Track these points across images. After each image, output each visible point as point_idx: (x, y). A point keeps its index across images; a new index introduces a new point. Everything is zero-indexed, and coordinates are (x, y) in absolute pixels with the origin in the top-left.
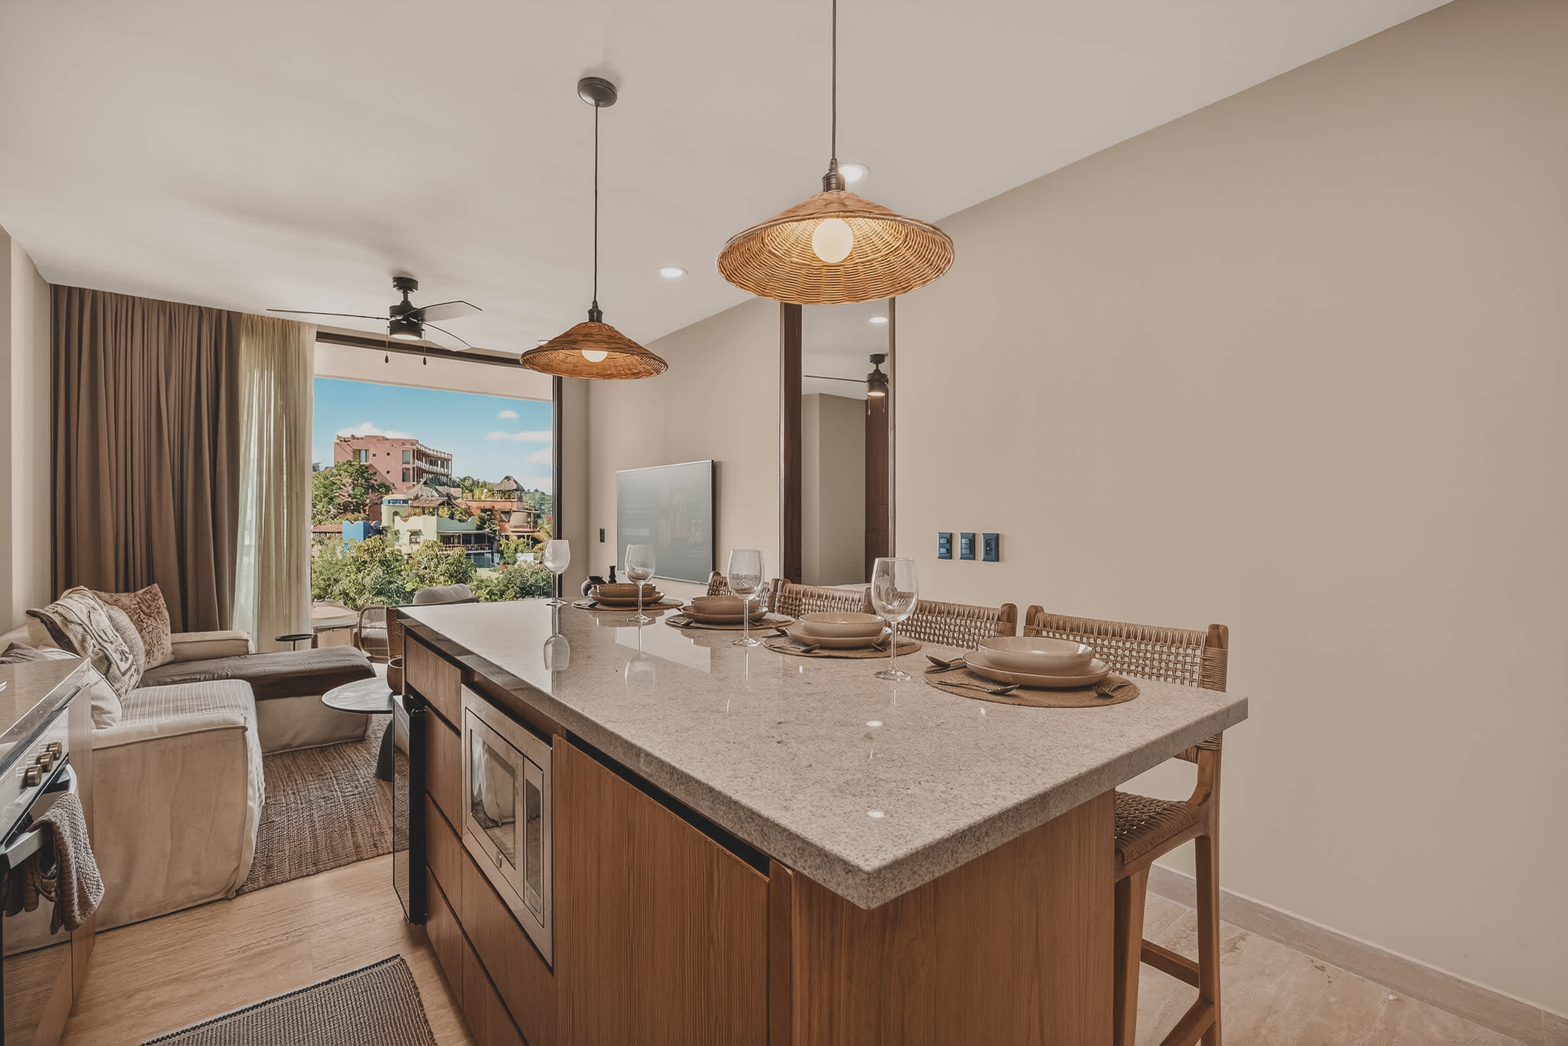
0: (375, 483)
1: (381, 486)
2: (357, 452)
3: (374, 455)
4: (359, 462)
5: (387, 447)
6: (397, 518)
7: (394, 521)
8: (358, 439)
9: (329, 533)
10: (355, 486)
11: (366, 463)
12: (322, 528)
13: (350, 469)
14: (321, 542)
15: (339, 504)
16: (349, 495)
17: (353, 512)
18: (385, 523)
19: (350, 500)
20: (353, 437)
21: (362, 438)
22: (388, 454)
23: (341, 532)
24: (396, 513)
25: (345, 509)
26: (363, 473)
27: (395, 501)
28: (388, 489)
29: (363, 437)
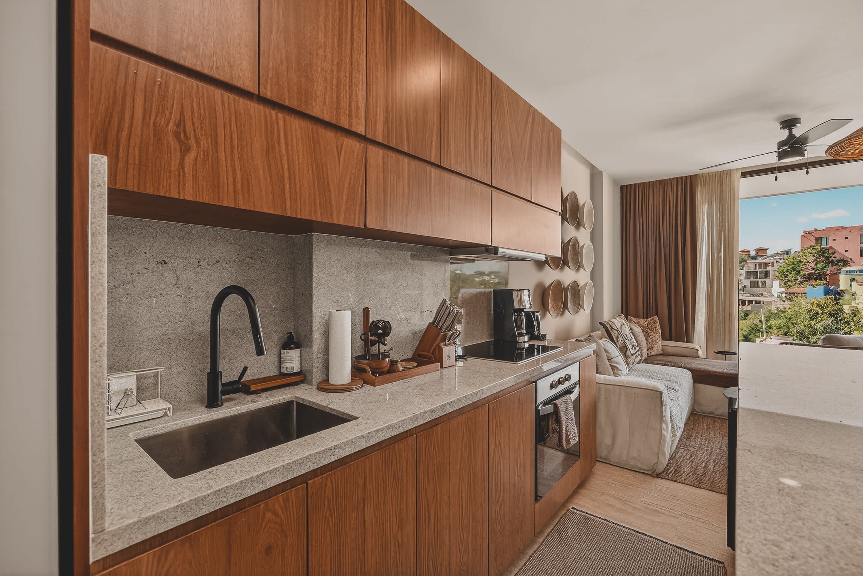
0: (834, 259)
1: (838, 261)
2: (819, 240)
3: (834, 240)
4: (821, 245)
5: (845, 233)
6: (854, 284)
7: (851, 285)
8: (820, 231)
9: (797, 293)
10: (817, 262)
11: (826, 246)
12: (790, 290)
13: (813, 252)
14: (791, 300)
15: (805, 275)
16: (813, 269)
17: (816, 279)
18: (842, 287)
19: (813, 272)
20: (816, 230)
21: (823, 230)
22: (847, 238)
23: (805, 293)
24: (853, 280)
25: (809, 278)
26: (824, 253)
27: (851, 272)
28: (845, 263)
29: (825, 229)
